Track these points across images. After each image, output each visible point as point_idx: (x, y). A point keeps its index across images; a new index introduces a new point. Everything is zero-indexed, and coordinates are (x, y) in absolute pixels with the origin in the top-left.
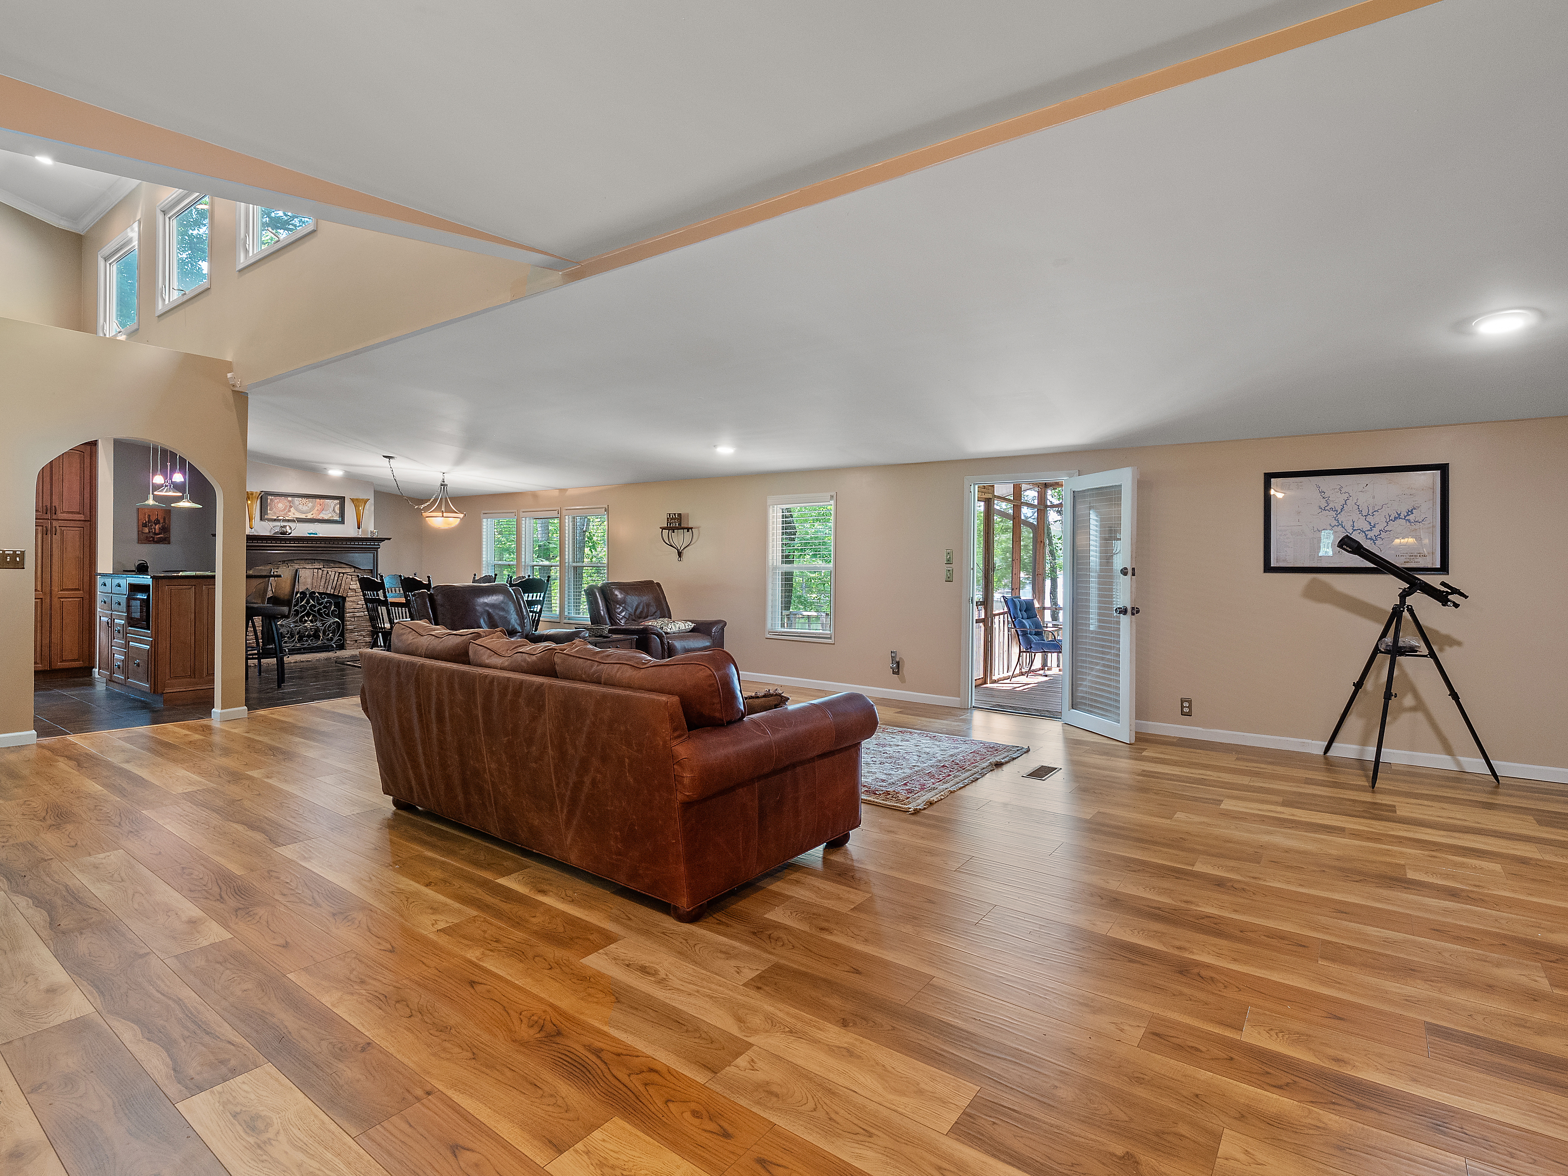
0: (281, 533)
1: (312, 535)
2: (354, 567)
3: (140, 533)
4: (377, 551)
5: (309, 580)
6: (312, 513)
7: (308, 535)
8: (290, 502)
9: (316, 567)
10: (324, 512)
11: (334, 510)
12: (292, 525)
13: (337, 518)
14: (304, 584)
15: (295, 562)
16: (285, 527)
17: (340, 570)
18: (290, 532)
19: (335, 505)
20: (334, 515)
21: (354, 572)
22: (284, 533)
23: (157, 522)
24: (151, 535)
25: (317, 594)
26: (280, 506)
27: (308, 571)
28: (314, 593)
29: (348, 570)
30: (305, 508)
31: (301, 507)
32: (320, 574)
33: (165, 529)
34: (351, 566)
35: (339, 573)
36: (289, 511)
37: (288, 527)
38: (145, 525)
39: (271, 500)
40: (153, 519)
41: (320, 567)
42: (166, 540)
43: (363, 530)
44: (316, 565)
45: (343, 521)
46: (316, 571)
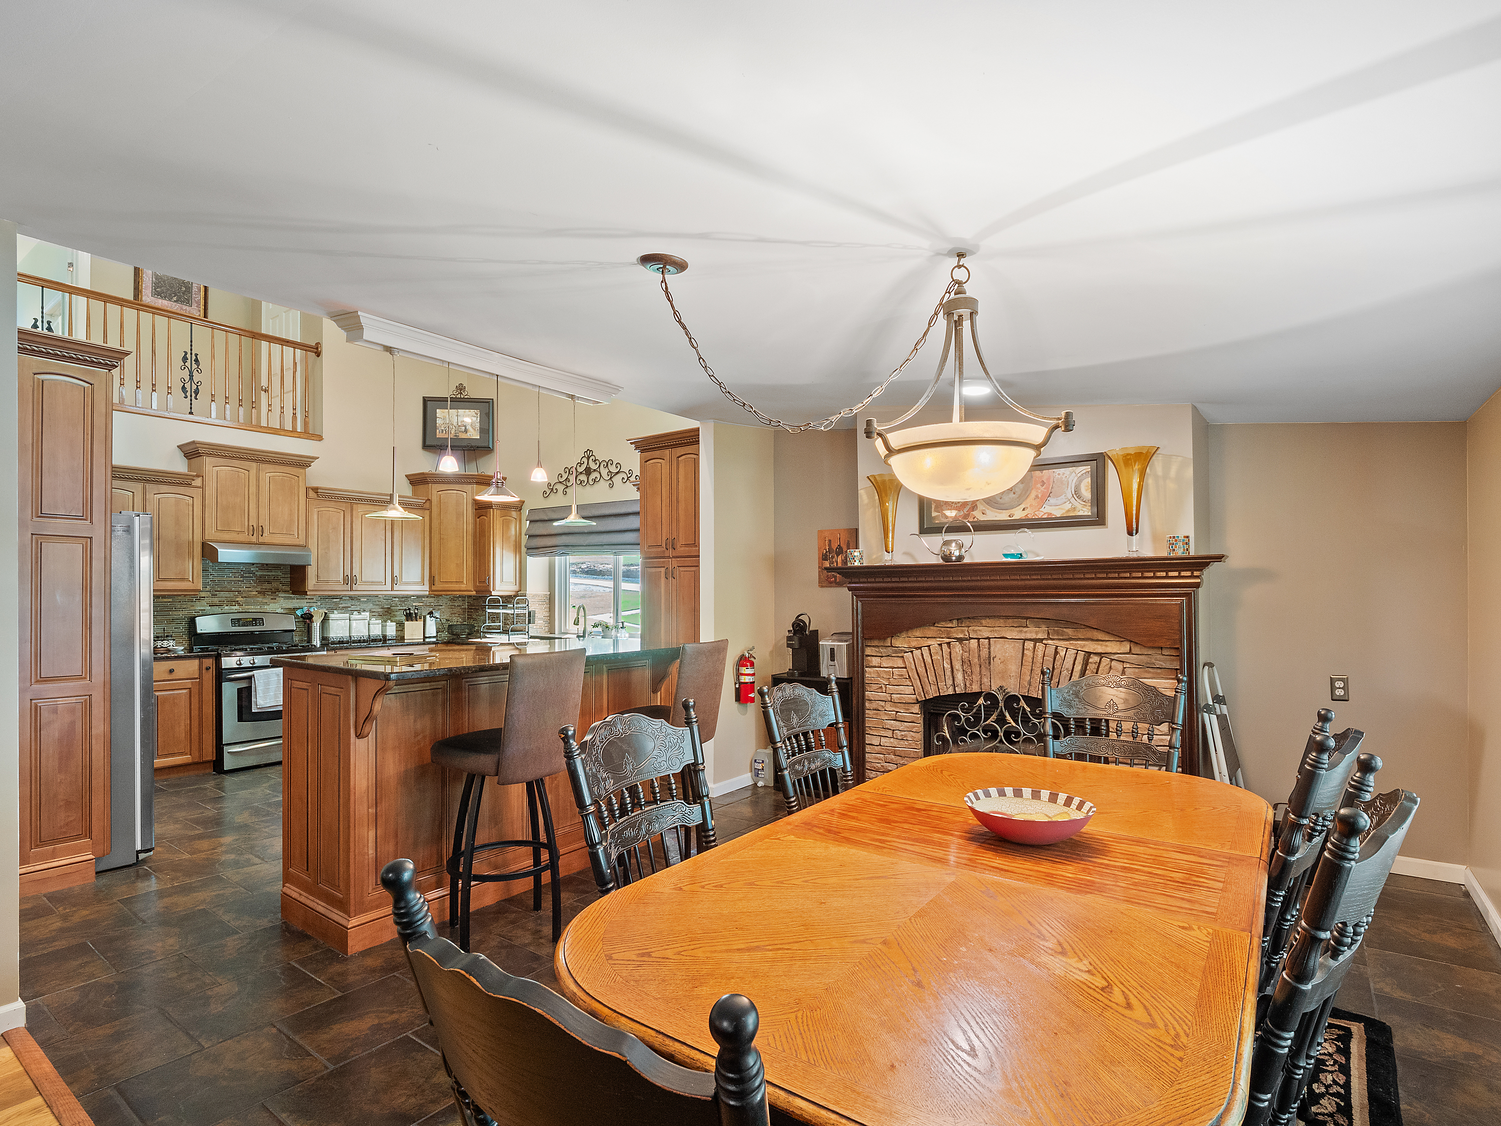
0: (944, 559)
1: (1009, 560)
2: (1131, 640)
3: (821, 567)
4: (1192, 596)
5: (1013, 668)
6: (1022, 506)
7: (1005, 560)
9: (1029, 636)
10: (1052, 500)
11: (1077, 493)
12: (965, 538)
13: (1085, 511)
14: (1004, 674)
15: (983, 622)
16: (948, 543)
17: (1091, 647)
18: (957, 553)
19: (1080, 480)
20: (1078, 504)
21: (1130, 653)
22: (946, 558)
23: (839, 551)
25: (1023, 703)
27: (1008, 646)
28: (1014, 699)
29: (1112, 647)
30: (1007, 497)
32: (1040, 653)
34: (1121, 637)
35: (1089, 654)
36: (973, 508)
37: (954, 544)
38: (826, 558)
40: (835, 546)
41: (1040, 636)
43: (1156, 538)
44: (1032, 632)
45: (1099, 519)
46: (1029, 645)
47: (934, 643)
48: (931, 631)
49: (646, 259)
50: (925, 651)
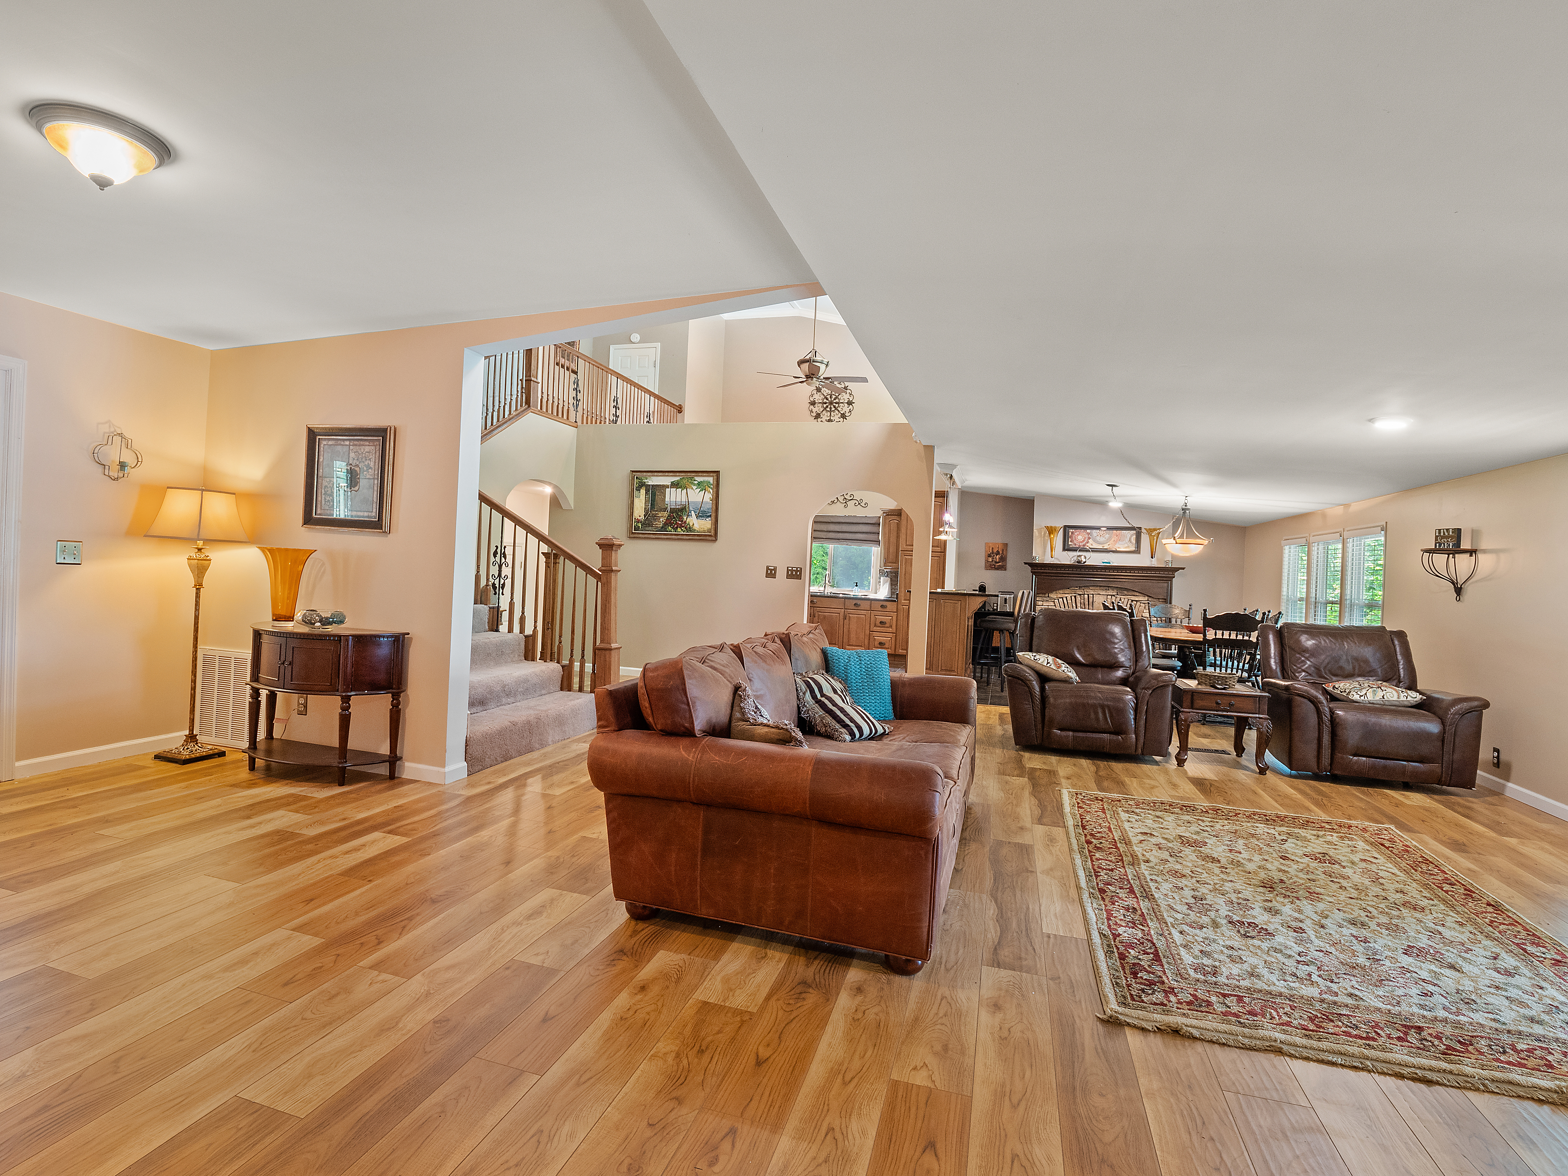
0: (1078, 562)
1: (1104, 564)
2: (1148, 596)
3: (987, 561)
4: (1171, 581)
6: (1108, 544)
7: (1102, 564)
8: (1088, 534)
9: (1109, 594)
10: (1120, 543)
11: (1130, 540)
12: (1087, 554)
13: (1133, 548)
15: (1089, 588)
16: (1080, 556)
17: (1133, 598)
18: (1084, 560)
19: (1131, 536)
20: (1130, 545)
21: (1147, 600)
22: (1079, 562)
23: (998, 553)
24: (993, 563)
26: (1080, 538)
27: (1101, 597)
29: (1141, 598)
30: (1102, 539)
31: (1098, 538)
33: (1003, 559)
34: (1144, 595)
35: (1132, 601)
36: (1088, 542)
37: (1083, 557)
38: (989, 556)
39: (1072, 533)
40: (995, 551)
41: (1113, 594)
42: (1003, 568)
43: (1158, 560)
44: (1111, 592)
45: (1137, 551)
46: (1109, 597)
47: (1069, 596)
48: (1067, 591)
49: (1108, 485)
50: (1065, 599)
